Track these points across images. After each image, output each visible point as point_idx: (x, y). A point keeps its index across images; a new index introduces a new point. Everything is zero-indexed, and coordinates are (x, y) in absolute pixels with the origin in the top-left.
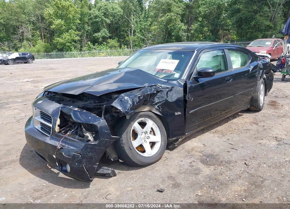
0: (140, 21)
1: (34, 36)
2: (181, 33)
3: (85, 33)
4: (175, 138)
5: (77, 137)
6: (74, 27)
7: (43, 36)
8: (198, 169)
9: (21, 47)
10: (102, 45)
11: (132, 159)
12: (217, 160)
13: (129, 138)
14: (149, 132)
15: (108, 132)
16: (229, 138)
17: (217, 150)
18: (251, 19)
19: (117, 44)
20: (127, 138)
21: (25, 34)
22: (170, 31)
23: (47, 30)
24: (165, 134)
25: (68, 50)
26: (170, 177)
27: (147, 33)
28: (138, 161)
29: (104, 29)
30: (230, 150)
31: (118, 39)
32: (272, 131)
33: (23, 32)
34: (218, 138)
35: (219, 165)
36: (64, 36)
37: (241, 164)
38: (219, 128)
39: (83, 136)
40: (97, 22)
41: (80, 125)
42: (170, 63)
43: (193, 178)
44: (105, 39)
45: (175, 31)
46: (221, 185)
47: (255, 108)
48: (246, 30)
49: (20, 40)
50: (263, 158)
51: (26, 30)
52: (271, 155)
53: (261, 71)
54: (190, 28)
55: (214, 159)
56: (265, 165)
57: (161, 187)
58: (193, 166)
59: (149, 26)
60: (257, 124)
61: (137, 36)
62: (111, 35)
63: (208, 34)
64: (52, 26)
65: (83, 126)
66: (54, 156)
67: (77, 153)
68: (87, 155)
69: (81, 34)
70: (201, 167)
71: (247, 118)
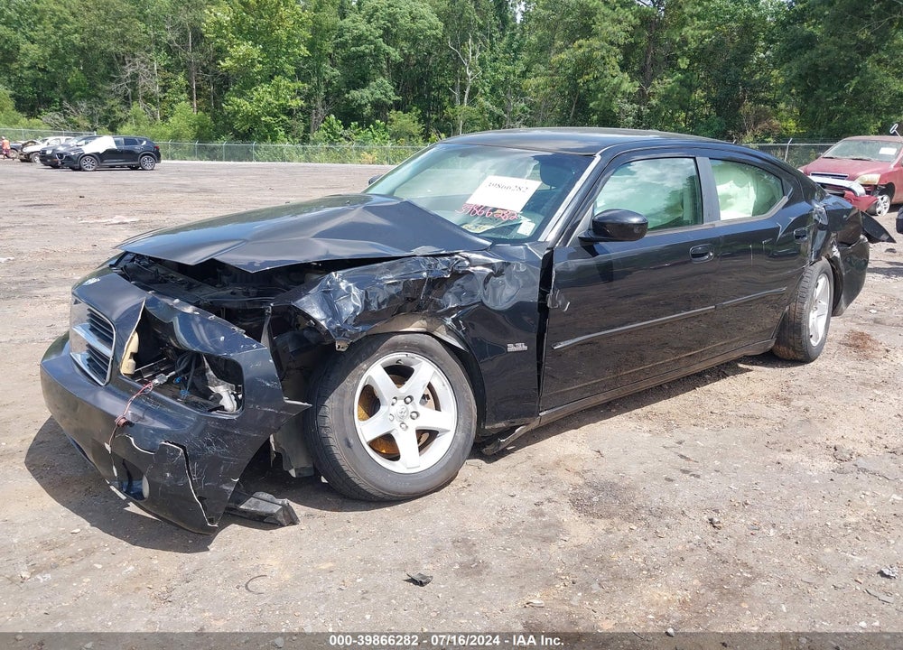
0: (495, 60)
1: (169, 88)
2: (619, 104)
3: (323, 87)
4: (502, 425)
5: (185, 393)
6: (290, 69)
7: (194, 92)
8: (557, 526)
9: (126, 120)
10: (371, 126)
11: (350, 475)
12: (623, 504)
13: (346, 412)
14: (418, 398)
15: (277, 385)
16: (683, 437)
17: (634, 471)
18: (847, 70)
19: (416, 128)
20: (341, 411)
21: (141, 83)
22: (584, 97)
23: (207, 72)
24: (471, 409)
25: (264, 138)
26: (463, 543)
27: (512, 98)
28: (370, 482)
29: (382, 78)
30: (675, 474)
31: (420, 111)
32: (829, 427)
33: (137, 75)
34: (649, 435)
35: (628, 519)
36: (255, 93)
37: (698, 520)
38: (663, 406)
39: (206, 394)
40: (362, 56)
41: (197, 357)
42: (513, 188)
43: (531, 552)
44: (380, 108)
45: (600, 95)
46: (613, 579)
47: (791, 352)
48: (831, 104)
49: (127, 98)
50: (772, 510)
51: (146, 70)
52: (803, 501)
53: (821, 235)
54: (650, 90)
55: (616, 497)
56: (772, 531)
57: (426, 569)
58: (542, 515)
59: (519, 76)
60: (786, 401)
61: (481, 106)
62: (399, 98)
63: (705, 111)
64: (224, 61)
65: (207, 364)
66: (108, 447)
67: (172, 443)
68: (204, 450)
69: (309, 90)
70: (565, 520)
71: (763, 379)
